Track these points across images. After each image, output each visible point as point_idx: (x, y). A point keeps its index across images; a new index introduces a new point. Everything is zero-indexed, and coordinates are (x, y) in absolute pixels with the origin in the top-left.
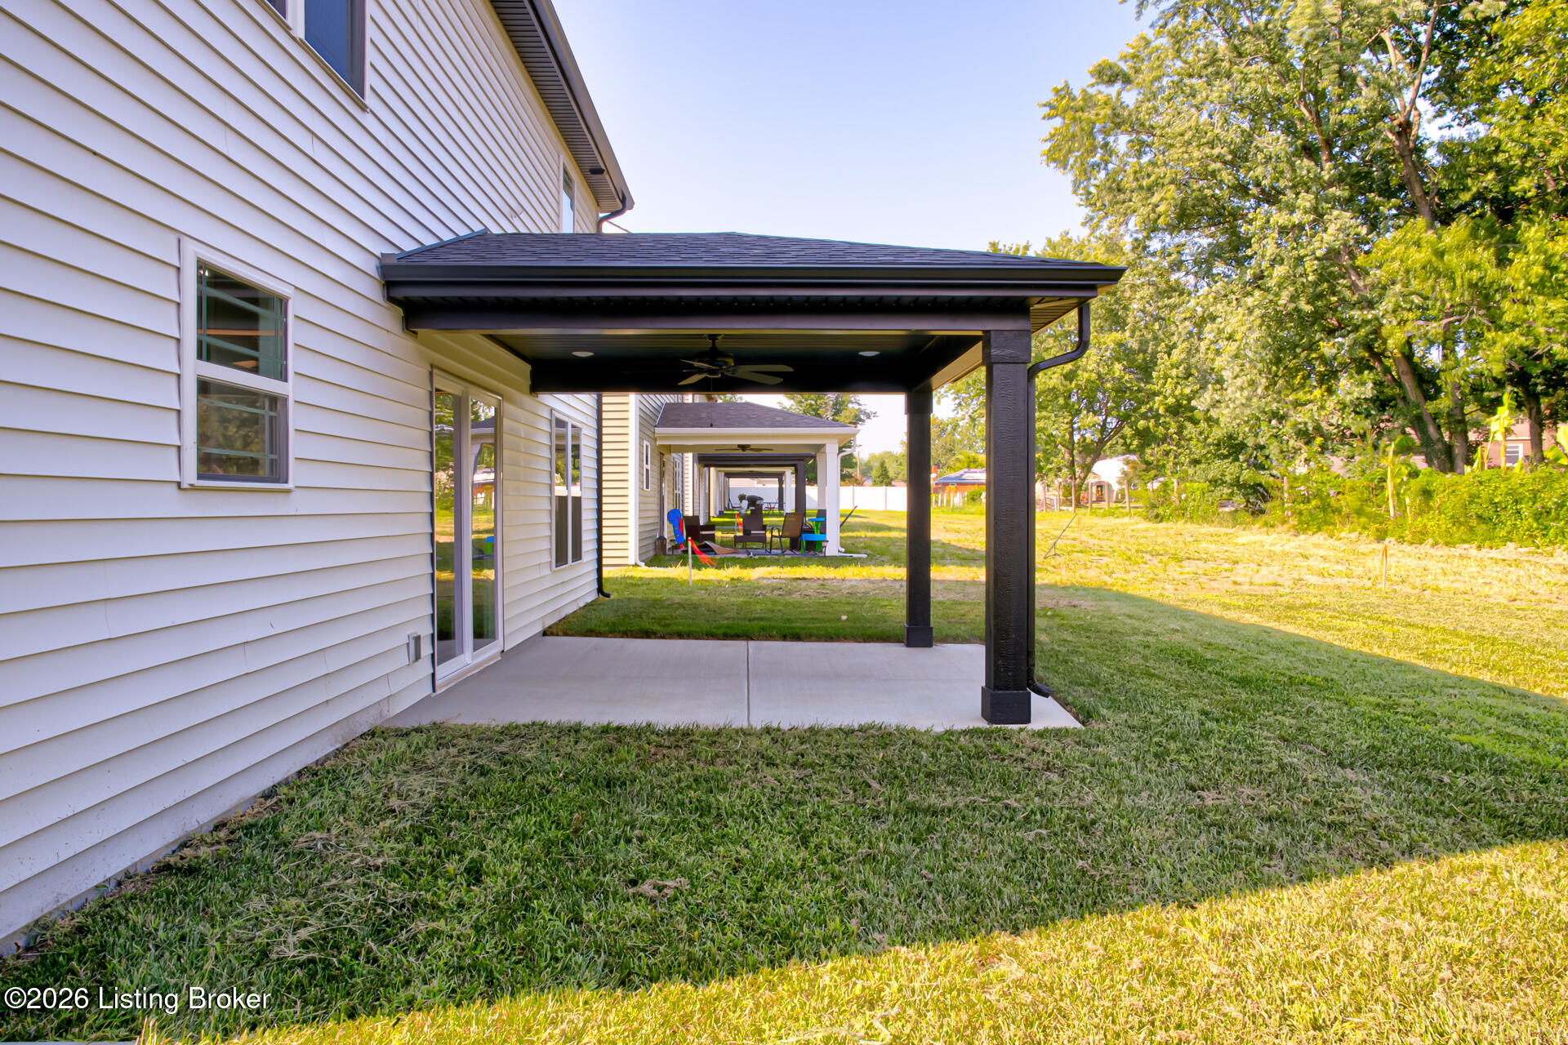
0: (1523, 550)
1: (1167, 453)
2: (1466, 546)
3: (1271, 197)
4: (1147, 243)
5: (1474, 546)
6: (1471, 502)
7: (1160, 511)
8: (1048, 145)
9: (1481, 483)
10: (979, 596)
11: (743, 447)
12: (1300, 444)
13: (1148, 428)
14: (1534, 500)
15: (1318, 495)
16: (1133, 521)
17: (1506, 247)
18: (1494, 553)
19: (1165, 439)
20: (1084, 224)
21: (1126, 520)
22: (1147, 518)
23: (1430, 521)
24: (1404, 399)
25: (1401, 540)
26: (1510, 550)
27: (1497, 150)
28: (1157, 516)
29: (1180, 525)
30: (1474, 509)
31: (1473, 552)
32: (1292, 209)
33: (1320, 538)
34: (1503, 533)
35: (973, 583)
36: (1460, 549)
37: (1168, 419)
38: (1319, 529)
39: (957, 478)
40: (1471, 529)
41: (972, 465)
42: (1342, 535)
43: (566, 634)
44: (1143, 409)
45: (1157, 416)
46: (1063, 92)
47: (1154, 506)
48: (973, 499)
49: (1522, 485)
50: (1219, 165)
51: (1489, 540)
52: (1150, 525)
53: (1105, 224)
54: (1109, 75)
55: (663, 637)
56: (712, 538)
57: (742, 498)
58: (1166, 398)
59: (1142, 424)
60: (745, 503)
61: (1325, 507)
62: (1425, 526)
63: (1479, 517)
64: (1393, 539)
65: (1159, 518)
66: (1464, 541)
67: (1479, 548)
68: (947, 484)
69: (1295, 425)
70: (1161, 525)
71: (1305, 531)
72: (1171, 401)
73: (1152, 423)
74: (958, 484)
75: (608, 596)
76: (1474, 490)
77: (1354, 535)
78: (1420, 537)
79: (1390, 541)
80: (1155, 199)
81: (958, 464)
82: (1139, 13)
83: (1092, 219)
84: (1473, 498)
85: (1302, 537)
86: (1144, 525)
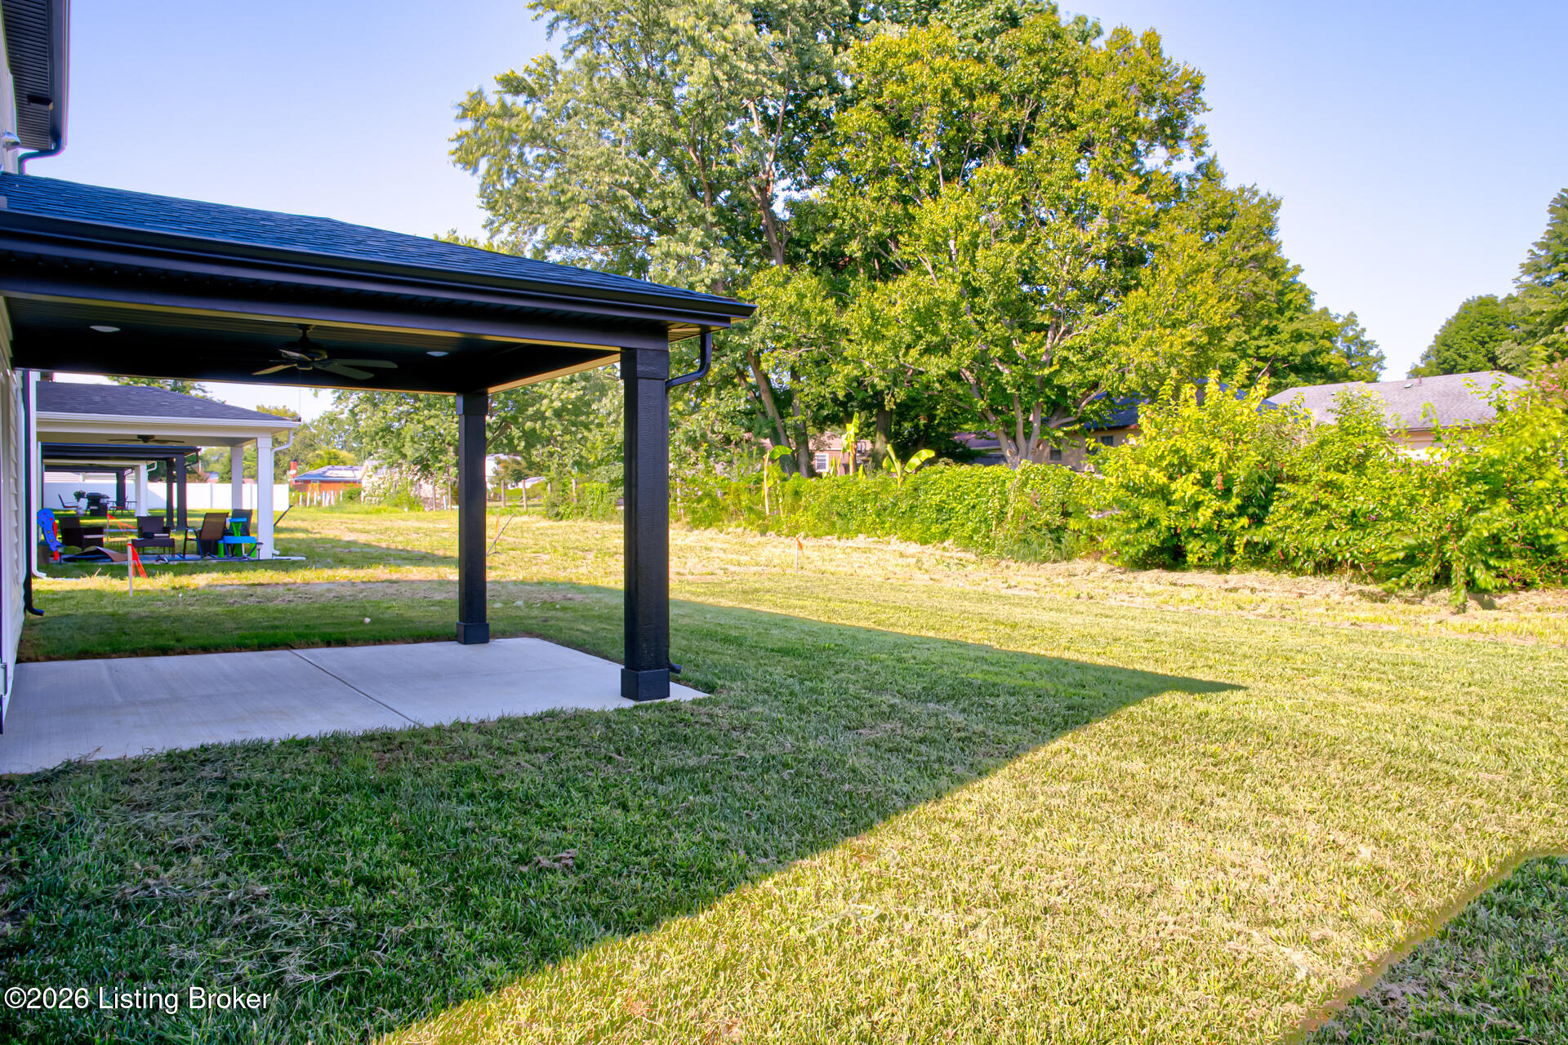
0: (871, 540)
1: (551, 454)
2: (829, 537)
3: (666, 228)
4: (547, 253)
5: (836, 535)
6: (832, 502)
7: (561, 509)
8: (456, 145)
9: (838, 486)
10: (454, 594)
11: (145, 438)
12: (688, 449)
13: (534, 430)
14: (876, 500)
15: (708, 495)
16: (533, 519)
17: (840, 295)
18: (850, 543)
19: (549, 440)
20: (485, 227)
21: (525, 518)
22: (547, 517)
23: (800, 517)
24: (764, 414)
25: (779, 534)
26: (861, 540)
27: (835, 216)
28: (557, 514)
29: (580, 523)
30: (835, 508)
31: (835, 542)
32: (685, 240)
33: (711, 533)
34: (855, 527)
35: (443, 583)
36: (824, 541)
37: (553, 422)
38: (711, 524)
39: (320, 475)
40: (833, 524)
41: (333, 462)
42: (730, 530)
43: (50, 659)
44: (531, 411)
45: (543, 418)
46: (477, 97)
47: (554, 505)
48: (351, 498)
49: (867, 488)
50: (626, 193)
51: (846, 532)
52: (551, 523)
53: (506, 229)
54: (513, 85)
55: (184, 653)
56: (100, 542)
57: (79, 495)
58: (552, 401)
59: (529, 425)
60: (84, 503)
61: (715, 504)
62: (797, 521)
63: (839, 514)
64: (773, 533)
65: (559, 516)
66: (828, 534)
67: (839, 538)
68: (309, 482)
69: (686, 432)
70: (563, 523)
71: (697, 527)
72: (557, 404)
73: (538, 425)
74: (321, 481)
75: (40, 613)
76: (834, 493)
77: (740, 530)
78: (793, 531)
79: (771, 534)
80: (568, 215)
81: (318, 461)
82: (550, 34)
83: (492, 222)
84: (834, 498)
85: (696, 532)
86: (546, 523)
